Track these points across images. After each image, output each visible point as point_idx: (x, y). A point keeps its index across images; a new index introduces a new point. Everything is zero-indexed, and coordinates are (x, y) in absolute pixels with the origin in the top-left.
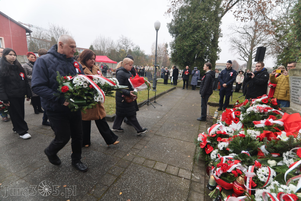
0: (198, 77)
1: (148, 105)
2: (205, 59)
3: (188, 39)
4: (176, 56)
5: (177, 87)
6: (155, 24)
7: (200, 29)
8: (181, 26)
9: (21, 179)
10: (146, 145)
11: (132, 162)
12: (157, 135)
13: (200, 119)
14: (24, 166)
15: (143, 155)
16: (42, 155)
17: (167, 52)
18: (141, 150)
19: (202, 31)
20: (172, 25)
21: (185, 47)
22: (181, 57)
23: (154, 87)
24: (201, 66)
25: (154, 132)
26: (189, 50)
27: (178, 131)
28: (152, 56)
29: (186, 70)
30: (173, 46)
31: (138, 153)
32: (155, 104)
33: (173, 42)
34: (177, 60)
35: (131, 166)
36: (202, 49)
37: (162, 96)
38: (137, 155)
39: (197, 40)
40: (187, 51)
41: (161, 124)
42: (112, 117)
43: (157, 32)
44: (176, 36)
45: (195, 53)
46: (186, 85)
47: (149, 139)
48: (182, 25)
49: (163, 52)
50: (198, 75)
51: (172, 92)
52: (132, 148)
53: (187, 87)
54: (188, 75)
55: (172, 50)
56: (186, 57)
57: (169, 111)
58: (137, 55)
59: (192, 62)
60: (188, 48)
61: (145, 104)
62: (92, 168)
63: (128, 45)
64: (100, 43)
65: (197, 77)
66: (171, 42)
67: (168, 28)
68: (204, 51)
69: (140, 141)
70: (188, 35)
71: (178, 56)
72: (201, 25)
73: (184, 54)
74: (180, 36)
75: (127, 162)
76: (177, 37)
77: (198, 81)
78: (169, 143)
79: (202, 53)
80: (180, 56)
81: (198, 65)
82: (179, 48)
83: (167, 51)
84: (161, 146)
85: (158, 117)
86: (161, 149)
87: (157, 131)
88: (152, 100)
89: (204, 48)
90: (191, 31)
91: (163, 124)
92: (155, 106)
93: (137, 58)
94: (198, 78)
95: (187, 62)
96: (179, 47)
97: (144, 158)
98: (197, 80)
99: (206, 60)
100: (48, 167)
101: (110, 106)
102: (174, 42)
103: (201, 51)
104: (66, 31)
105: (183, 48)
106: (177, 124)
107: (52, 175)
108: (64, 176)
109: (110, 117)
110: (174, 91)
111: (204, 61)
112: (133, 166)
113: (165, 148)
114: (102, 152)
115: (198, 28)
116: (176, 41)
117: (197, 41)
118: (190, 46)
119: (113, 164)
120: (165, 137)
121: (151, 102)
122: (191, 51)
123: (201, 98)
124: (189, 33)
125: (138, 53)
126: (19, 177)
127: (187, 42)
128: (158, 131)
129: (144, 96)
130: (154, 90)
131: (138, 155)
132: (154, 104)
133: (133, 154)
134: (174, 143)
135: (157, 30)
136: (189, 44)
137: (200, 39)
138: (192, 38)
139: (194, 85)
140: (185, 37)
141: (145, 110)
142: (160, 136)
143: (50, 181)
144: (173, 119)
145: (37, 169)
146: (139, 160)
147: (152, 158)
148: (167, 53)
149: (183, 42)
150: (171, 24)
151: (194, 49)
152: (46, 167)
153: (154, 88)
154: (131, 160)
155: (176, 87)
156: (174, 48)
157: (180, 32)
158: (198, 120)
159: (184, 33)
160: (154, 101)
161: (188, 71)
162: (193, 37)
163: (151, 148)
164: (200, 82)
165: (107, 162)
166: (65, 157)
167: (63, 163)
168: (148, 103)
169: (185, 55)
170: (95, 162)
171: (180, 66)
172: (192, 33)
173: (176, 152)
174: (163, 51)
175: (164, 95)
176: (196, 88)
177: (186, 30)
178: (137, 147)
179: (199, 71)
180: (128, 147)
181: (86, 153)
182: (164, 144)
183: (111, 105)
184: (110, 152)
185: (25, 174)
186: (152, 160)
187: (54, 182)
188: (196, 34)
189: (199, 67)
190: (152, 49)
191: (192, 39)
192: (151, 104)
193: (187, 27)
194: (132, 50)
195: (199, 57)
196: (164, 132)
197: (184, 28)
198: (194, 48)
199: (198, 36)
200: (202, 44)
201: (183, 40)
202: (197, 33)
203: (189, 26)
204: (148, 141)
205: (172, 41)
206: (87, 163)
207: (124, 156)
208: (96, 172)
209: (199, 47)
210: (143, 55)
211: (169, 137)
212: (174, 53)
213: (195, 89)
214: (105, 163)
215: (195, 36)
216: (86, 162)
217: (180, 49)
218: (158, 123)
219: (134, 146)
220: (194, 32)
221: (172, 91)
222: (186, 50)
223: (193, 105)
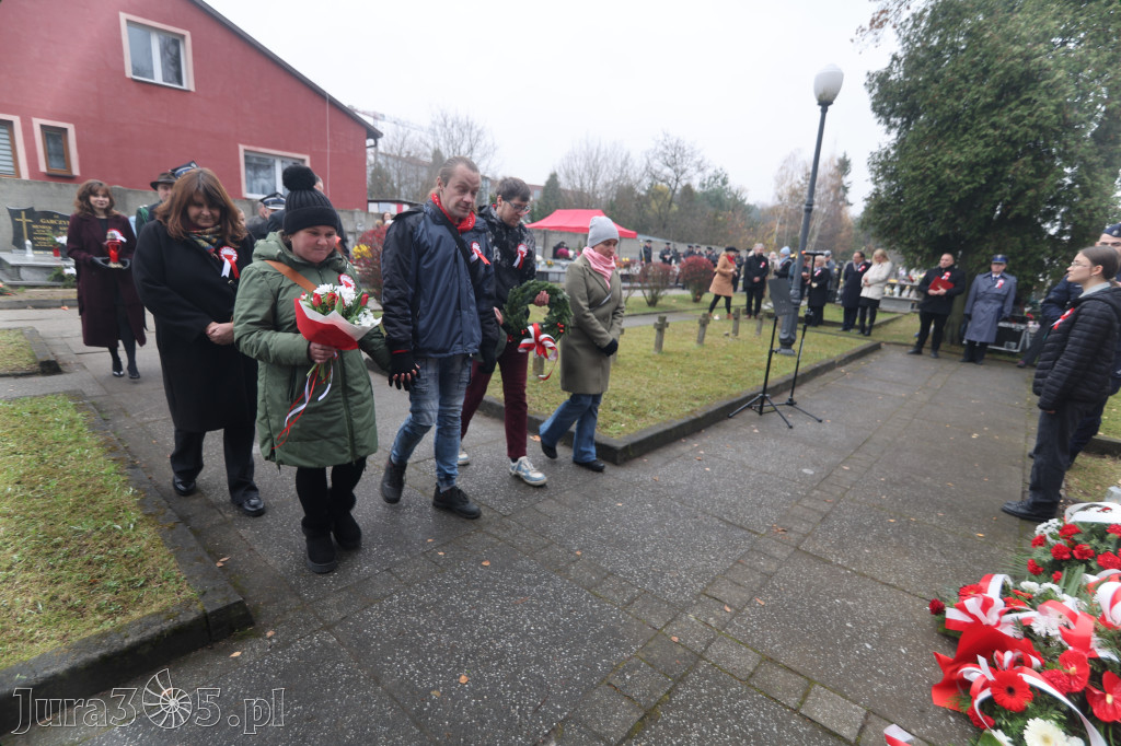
0: (1002, 308)
1: (761, 413)
2: (1048, 225)
3: (966, 136)
4: (898, 211)
5: (888, 344)
6: (819, 78)
7: (1034, 89)
8: (937, 82)
9: (329, 627)
10: (758, 593)
11: (701, 657)
12: (806, 553)
13: (1021, 510)
14: (337, 584)
15: (749, 636)
16: (388, 553)
17: (841, 192)
18: (739, 611)
19: (1049, 95)
20: (892, 77)
21: (948, 171)
22: (920, 216)
23: (784, 337)
24: (1021, 254)
25: (792, 535)
26: (967, 183)
27: (906, 553)
28: (773, 211)
29: (941, 271)
30: (883, 171)
31: (729, 624)
32: (791, 412)
33: (888, 153)
34: (899, 227)
35: (699, 674)
36: (1039, 180)
37: (818, 378)
38: (724, 629)
39: (1014, 138)
40: (952, 188)
41: (825, 507)
42: (620, 446)
43: (824, 111)
44: (902, 124)
45: (998, 199)
46: (930, 339)
47: (774, 566)
48: (941, 76)
49: (827, 192)
50: (1006, 296)
51: (862, 363)
52: (703, 592)
53: (935, 347)
54: (949, 297)
55: (876, 183)
56: (946, 214)
57: (857, 449)
58: (714, 206)
59: (978, 235)
60: (960, 178)
61: (750, 407)
62: (547, 646)
63: (685, 166)
64: (583, 165)
65: (999, 305)
66: (876, 149)
67: (870, 91)
68: (1046, 190)
69: (731, 568)
70: (967, 120)
71: (906, 212)
72: (1043, 69)
73: (937, 200)
74: (921, 125)
75: (680, 650)
76: (907, 127)
77: (1001, 324)
78: (865, 605)
79: (1036, 198)
80: (914, 209)
81: (1009, 250)
82: (913, 177)
83: (846, 189)
84: (831, 609)
85: (805, 471)
86: (830, 626)
87: (805, 536)
88: (777, 390)
89: (1047, 174)
90: (989, 100)
91: (835, 507)
92: (792, 422)
93: (716, 216)
94: (1001, 311)
95: (946, 236)
96: (918, 172)
97: (755, 651)
98: (998, 321)
99: (1053, 231)
100: (406, 606)
101: (614, 405)
102: (893, 152)
103: (1028, 187)
104: (478, 128)
105: (938, 177)
106: (902, 516)
107: (418, 639)
108: (453, 654)
109: (614, 444)
110: (873, 358)
111: (1044, 232)
112: (707, 677)
113: (849, 625)
114: (583, 587)
115: (1023, 83)
116: (901, 146)
117: (1014, 144)
118: (972, 167)
119: (628, 649)
120: (845, 568)
121: (775, 401)
122: (974, 189)
123: (1039, 411)
124: (973, 111)
125: (718, 198)
126: (321, 619)
127: (960, 150)
128: (809, 534)
129: (742, 373)
130: (783, 351)
131: (730, 630)
132: (784, 409)
133: (706, 624)
134: (892, 610)
135: (825, 103)
136: (972, 158)
137: (1030, 132)
138: (991, 131)
139: (983, 340)
140: (948, 128)
141: (747, 431)
142: (819, 559)
143: (410, 662)
144: (879, 493)
145: (372, 604)
146: (734, 654)
147: (790, 657)
148: (843, 199)
149: (939, 148)
150: (888, 75)
151: (995, 179)
152: (399, 603)
153: (787, 343)
154: (699, 647)
155: (883, 345)
156: (889, 177)
157: (930, 105)
158: (1004, 511)
159: (946, 108)
160: (787, 396)
161: (950, 277)
162: (994, 126)
163: (785, 609)
164: (1011, 329)
165: (602, 632)
166: (458, 577)
167: (452, 601)
168: (762, 403)
169: (943, 207)
170: (558, 622)
171: (911, 254)
172: (988, 108)
173: (907, 656)
174: (828, 188)
175: (827, 374)
176: (986, 356)
177: (958, 98)
178: (721, 591)
179: (1013, 279)
180: (683, 584)
181: (529, 579)
182: (844, 603)
183: (614, 396)
184: (615, 591)
185: (336, 615)
186: (789, 669)
187: (419, 667)
188: (1011, 110)
189: (1010, 262)
190: (780, 181)
191: (986, 136)
192: (776, 410)
193: (967, 81)
194: (696, 188)
195: (1018, 215)
196: (841, 545)
197: (951, 90)
198: (995, 173)
199: (1024, 117)
200: (1038, 157)
201: (940, 141)
202: (1017, 107)
203: (976, 78)
204: (770, 576)
205: (883, 147)
206: (532, 620)
207: (668, 624)
208: (562, 664)
209: (1021, 169)
210: (738, 206)
211: (864, 575)
212: (888, 199)
213: (982, 358)
214: (596, 638)
215: (1005, 119)
216: (528, 615)
217: (922, 182)
218: (807, 496)
219: (708, 584)
220: (1003, 101)
221: (865, 358)
222: (953, 183)
223: (975, 436)
